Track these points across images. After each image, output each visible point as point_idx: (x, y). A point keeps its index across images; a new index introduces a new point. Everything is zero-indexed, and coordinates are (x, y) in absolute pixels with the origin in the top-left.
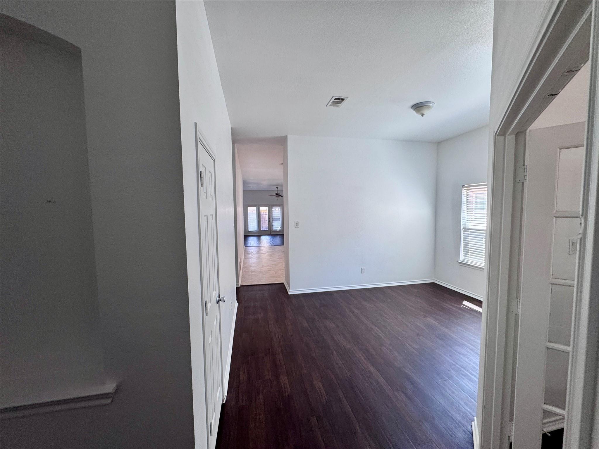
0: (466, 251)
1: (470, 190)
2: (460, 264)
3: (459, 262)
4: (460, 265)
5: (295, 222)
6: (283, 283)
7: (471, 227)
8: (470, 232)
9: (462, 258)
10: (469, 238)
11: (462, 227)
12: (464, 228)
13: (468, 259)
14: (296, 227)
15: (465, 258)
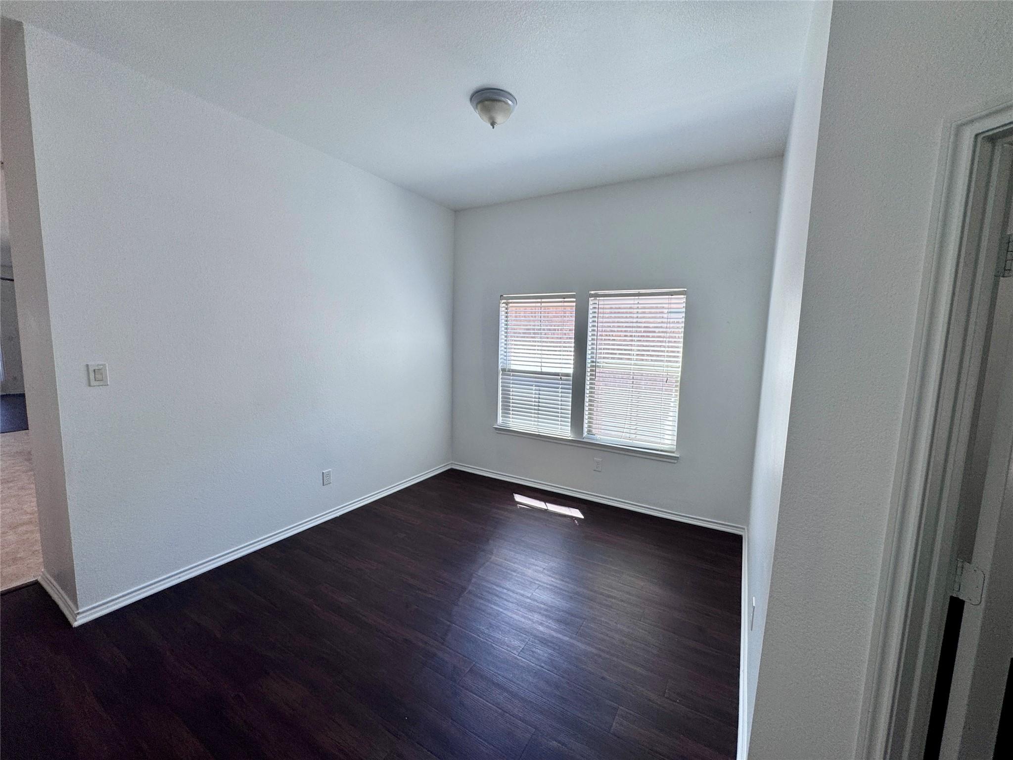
0: (506, 408)
1: (511, 305)
2: (497, 431)
3: (495, 428)
4: (497, 433)
5: (87, 366)
6: (36, 583)
7: (513, 367)
8: (513, 376)
9: (500, 420)
10: (511, 385)
11: (500, 368)
12: (504, 370)
13: (510, 421)
14: (93, 383)
15: (505, 420)
